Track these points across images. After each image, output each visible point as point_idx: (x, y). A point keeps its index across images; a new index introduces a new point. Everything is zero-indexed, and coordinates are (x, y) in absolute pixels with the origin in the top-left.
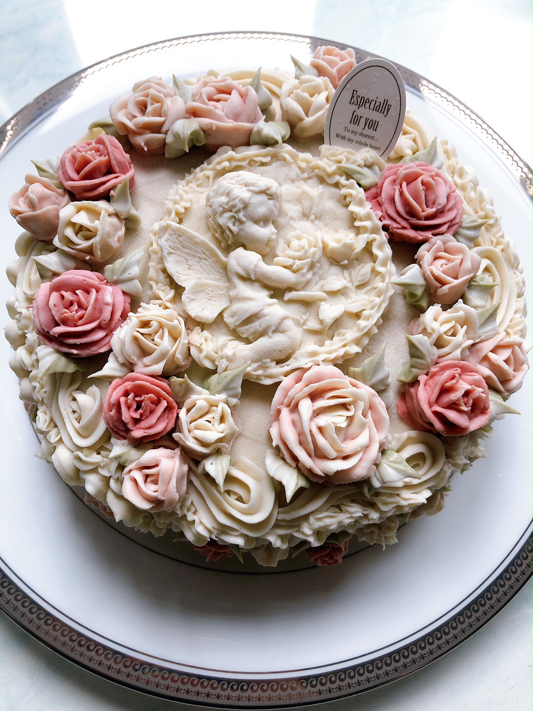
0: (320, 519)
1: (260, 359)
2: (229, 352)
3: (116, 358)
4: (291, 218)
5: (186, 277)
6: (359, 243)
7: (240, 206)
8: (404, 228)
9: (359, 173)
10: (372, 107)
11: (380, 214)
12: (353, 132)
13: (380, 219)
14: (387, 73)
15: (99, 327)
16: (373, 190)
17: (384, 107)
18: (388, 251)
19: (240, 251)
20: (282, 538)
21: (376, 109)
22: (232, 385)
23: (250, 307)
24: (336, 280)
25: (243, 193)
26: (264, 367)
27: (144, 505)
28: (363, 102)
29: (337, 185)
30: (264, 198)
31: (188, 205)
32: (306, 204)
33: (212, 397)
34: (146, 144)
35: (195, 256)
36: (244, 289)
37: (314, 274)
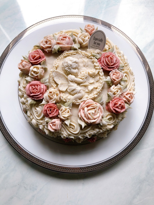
0: (90, 132)
1: (76, 99)
2: (69, 98)
3: (45, 100)
4: (81, 67)
5: (59, 82)
6: (96, 72)
8: (106, 68)
9: (96, 56)
10: (98, 40)
12: (94, 46)
13: (101, 66)
14: (101, 33)
15: (41, 94)
16: (99, 59)
17: (101, 40)
18: (103, 73)
19: (70, 75)
20: (82, 136)
22: (70, 105)
23: (73, 88)
24: (91, 80)
25: (70, 63)
26: (76, 101)
27: (53, 131)
28: (96, 39)
29: (91, 58)
30: (75, 63)
31: (58, 65)
32: (84, 63)
33: (66, 108)
34: (48, 51)
35: (60, 77)
36: (72, 84)
37: (87, 79)
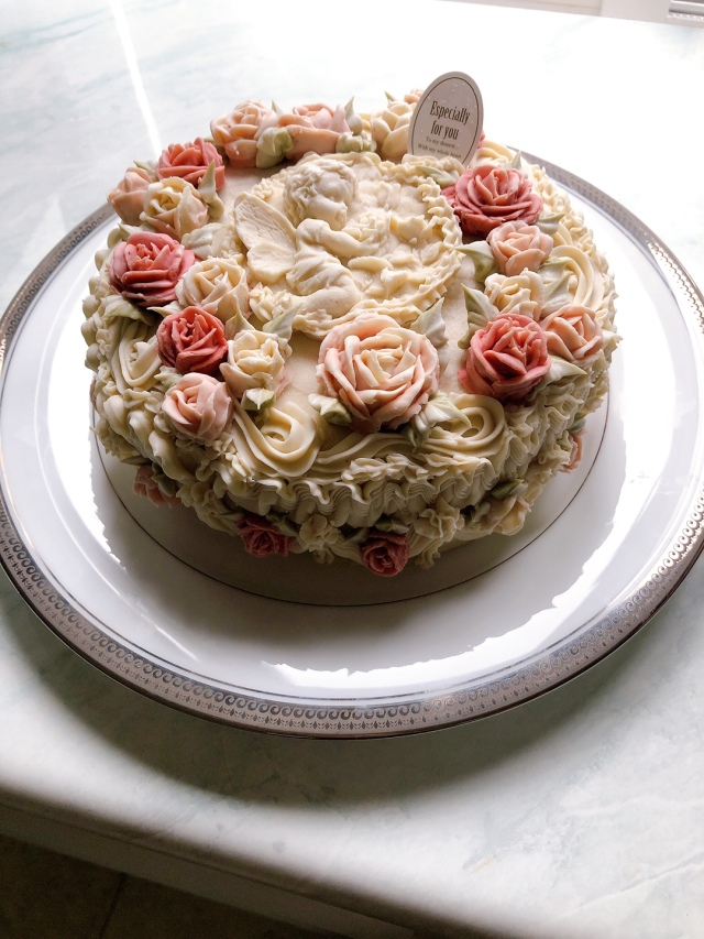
0: (362, 464)
1: (315, 309)
3: (178, 302)
4: (366, 204)
6: (428, 225)
7: (312, 179)
8: (475, 213)
9: (437, 173)
10: (451, 116)
11: (452, 201)
12: (434, 141)
13: (453, 206)
14: (464, 83)
15: (167, 277)
16: (451, 189)
17: (462, 116)
18: (458, 230)
19: (308, 220)
20: (321, 487)
21: (456, 118)
22: (283, 324)
24: (402, 253)
25: (318, 170)
26: (319, 318)
28: (443, 112)
29: (415, 184)
30: (337, 176)
31: (269, 192)
34: (238, 149)
35: (266, 226)
37: (381, 246)
